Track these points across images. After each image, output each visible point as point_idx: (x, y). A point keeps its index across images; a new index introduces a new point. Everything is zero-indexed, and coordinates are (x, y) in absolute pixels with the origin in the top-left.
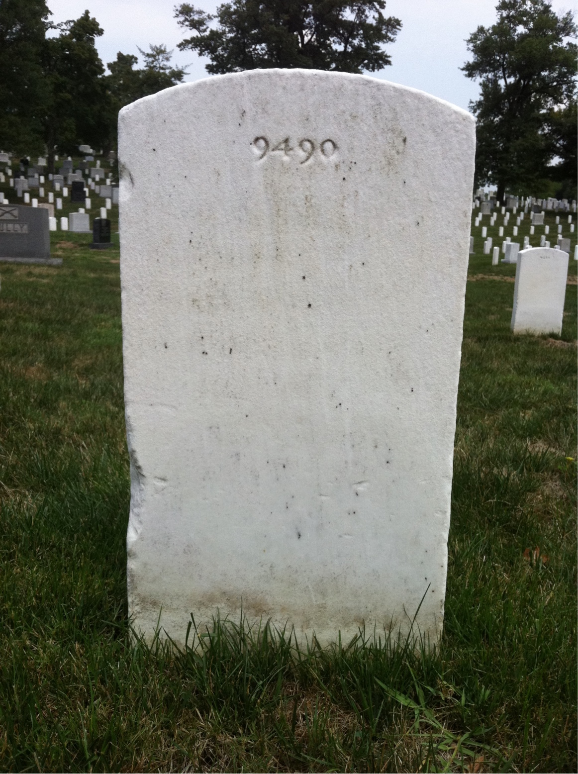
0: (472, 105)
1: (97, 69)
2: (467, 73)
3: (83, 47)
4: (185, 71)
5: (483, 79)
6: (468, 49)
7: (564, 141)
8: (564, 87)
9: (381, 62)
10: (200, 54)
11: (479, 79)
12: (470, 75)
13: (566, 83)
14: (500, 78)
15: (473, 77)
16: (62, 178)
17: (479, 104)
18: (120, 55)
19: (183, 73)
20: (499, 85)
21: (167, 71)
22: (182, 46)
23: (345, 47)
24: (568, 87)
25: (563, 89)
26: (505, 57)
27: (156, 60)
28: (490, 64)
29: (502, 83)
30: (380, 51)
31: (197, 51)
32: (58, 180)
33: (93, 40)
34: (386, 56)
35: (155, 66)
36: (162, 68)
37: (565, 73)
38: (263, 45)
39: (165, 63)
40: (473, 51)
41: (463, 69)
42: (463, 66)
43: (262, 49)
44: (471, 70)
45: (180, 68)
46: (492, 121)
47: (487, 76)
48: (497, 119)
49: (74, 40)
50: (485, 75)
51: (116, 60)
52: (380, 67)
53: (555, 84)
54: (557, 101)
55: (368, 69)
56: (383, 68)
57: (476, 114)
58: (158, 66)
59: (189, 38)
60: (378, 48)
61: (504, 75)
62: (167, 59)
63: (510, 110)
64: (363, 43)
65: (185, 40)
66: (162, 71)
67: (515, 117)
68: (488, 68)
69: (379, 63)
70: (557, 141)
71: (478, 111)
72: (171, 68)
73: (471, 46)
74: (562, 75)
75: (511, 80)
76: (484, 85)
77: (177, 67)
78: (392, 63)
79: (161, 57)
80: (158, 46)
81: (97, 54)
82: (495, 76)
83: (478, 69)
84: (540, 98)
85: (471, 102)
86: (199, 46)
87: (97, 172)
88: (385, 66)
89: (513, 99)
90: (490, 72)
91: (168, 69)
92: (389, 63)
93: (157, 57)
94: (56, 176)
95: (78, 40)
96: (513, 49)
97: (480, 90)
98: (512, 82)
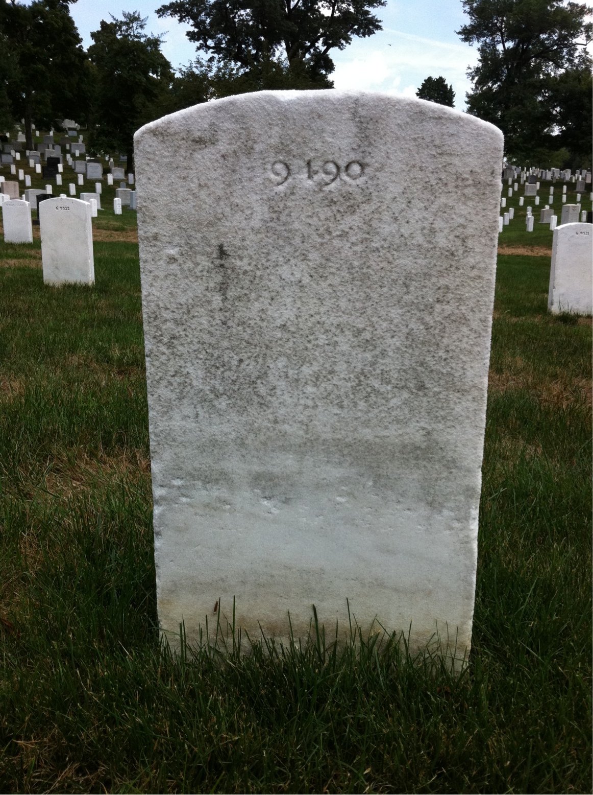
0: (470, 71)
1: (72, 39)
2: (463, 37)
3: (56, 15)
4: (161, 39)
5: (481, 44)
6: (465, 12)
7: (561, 108)
8: (565, 50)
9: (371, 27)
10: (180, 21)
11: (477, 45)
12: (466, 39)
13: (566, 46)
14: (498, 42)
15: (470, 41)
16: (39, 155)
17: (478, 70)
18: (103, 24)
19: (159, 41)
20: (498, 51)
21: (142, 40)
22: (161, 12)
23: (333, 12)
24: (569, 51)
25: (564, 53)
26: (503, 20)
27: (130, 28)
28: (487, 28)
29: (500, 47)
30: (370, 16)
31: (177, 17)
32: (34, 157)
33: (67, 8)
34: (377, 21)
35: (130, 35)
36: (137, 37)
37: (566, 36)
38: (248, 10)
39: (139, 30)
40: (469, 13)
41: (459, 33)
42: (459, 29)
43: (247, 15)
44: (468, 34)
45: (156, 36)
46: (490, 89)
47: (485, 41)
48: (496, 86)
49: (47, 8)
50: (482, 39)
51: (100, 29)
52: (370, 33)
53: (555, 47)
54: (558, 66)
55: (358, 34)
56: (374, 33)
57: (475, 81)
58: (132, 34)
59: (168, 4)
60: (367, 13)
61: (502, 39)
62: (142, 27)
63: (508, 76)
64: (351, 7)
65: (163, 6)
66: (136, 40)
67: (513, 83)
68: (485, 32)
69: (369, 29)
70: (553, 108)
71: (476, 78)
72: (146, 36)
73: (467, 8)
74: (562, 38)
75: (510, 44)
76: (482, 51)
77: (153, 35)
78: (383, 28)
79: (135, 25)
80: (132, 13)
81: (73, 23)
82: (493, 40)
83: (475, 33)
84: (540, 63)
85: (469, 68)
86: (179, 12)
87: (78, 147)
88: (376, 31)
89: (512, 65)
90: (488, 36)
91: (143, 37)
92: (379, 28)
93: (131, 25)
94: (33, 152)
95: (50, 8)
96: (510, 11)
97: (478, 55)
98: (511, 47)
